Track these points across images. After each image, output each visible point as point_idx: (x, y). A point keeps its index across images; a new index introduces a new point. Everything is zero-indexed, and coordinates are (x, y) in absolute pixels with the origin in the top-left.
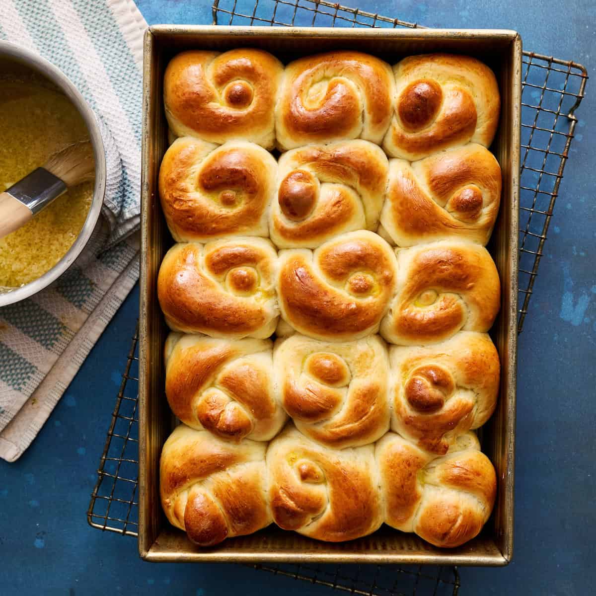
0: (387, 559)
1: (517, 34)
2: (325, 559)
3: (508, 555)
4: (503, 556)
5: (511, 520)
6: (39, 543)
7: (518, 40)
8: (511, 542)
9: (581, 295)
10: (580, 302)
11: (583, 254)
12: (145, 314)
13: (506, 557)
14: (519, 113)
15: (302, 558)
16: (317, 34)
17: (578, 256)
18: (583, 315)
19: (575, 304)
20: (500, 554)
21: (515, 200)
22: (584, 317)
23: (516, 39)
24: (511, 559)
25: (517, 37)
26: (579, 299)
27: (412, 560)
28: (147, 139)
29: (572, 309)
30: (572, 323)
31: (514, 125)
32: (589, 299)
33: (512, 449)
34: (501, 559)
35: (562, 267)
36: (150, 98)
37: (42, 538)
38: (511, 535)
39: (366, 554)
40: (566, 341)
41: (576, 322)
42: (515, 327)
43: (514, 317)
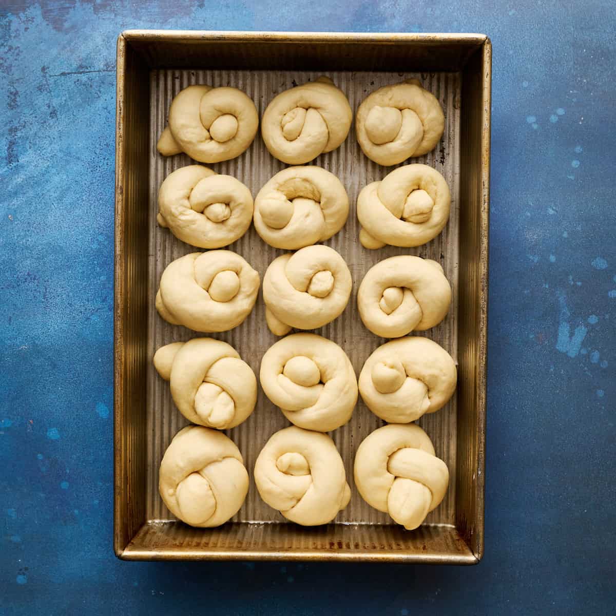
0: (359, 558)
1: (487, 38)
2: (298, 557)
3: (479, 553)
4: (473, 555)
5: (481, 519)
6: (21, 580)
7: (488, 43)
8: (481, 541)
9: (578, 326)
10: (576, 333)
11: (579, 284)
12: (119, 316)
13: (477, 556)
14: (488, 117)
15: (275, 557)
16: (289, 39)
17: (575, 285)
18: (580, 346)
19: (572, 334)
20: (471, 554)
21: (485, 203)
22: (581, 348)
23: (486, 43)
24: (482, 558)
25: (487, 40)
26: (576, 330)
27: (383, 558)
28: (120, 144)
29: (569, 339)
30: (569, 354)
31: (484, 127)
32: (586, 330)
33: (483, 450)
34: (471, 558)
35: (558, 297)
36: (123, 102)
37: (24, 574)
38: (481, 534)
39: (338, 553)
40: (562, 373)
41: (573, 353)
42: (485, 329)
43: (483, 318)
